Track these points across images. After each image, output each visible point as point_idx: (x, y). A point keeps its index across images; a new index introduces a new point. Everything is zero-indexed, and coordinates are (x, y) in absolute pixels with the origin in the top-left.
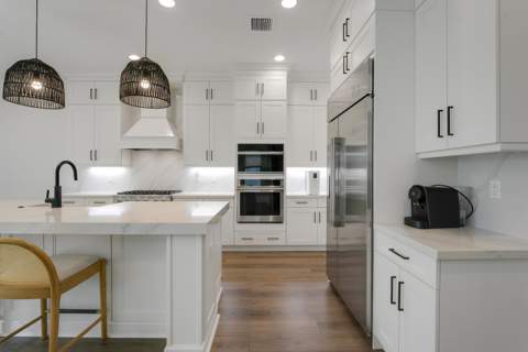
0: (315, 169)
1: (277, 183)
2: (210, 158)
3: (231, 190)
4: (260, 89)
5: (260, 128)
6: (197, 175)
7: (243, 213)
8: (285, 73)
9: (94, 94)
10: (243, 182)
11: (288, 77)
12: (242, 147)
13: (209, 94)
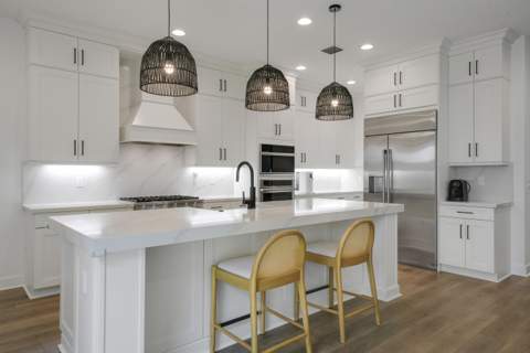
2: (224, 158)
6: (195, 176)
9: (79, 57)
10: (266, 183)
13: (223, 85)
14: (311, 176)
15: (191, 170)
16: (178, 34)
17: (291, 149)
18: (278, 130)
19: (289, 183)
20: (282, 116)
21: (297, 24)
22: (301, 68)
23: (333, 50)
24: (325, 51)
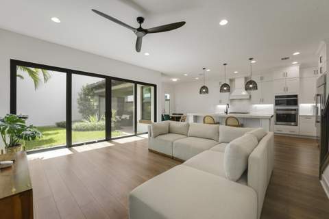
1: (295, 110)
2: (262, 101)
3: (272, 113)
4: (286, 75)
5: (286, 89)
6: (256, 107)
7: (277, 121)
10: (277, 110)
12: (276, 97)
17: (296, 96)
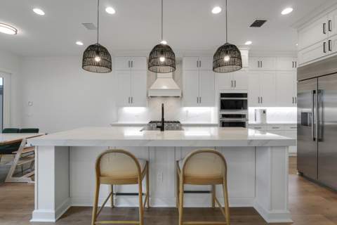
0: (263, 108)
2: (199, 102)
6: (187, 112)
8: (247, 52)
9: (131, 64)
10: (224, 116)
11: (249, 54)
12: (223, 95)
13: (199, 64)
14: (264, 112)
15: (185, 109)
16: (164, 43)
17: (245, 95)
18: (233, 84)
19: (244, 116)
20: (237, 75)
21: (211, 14)
22: (249, 43)
23: (258, 24)
24: (251, 26)
